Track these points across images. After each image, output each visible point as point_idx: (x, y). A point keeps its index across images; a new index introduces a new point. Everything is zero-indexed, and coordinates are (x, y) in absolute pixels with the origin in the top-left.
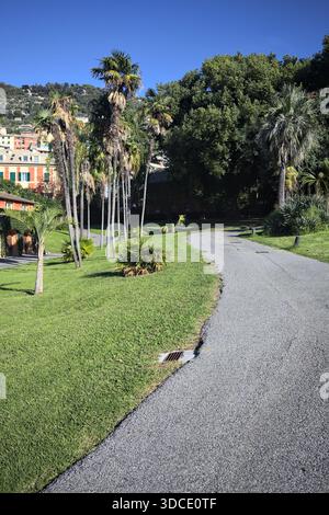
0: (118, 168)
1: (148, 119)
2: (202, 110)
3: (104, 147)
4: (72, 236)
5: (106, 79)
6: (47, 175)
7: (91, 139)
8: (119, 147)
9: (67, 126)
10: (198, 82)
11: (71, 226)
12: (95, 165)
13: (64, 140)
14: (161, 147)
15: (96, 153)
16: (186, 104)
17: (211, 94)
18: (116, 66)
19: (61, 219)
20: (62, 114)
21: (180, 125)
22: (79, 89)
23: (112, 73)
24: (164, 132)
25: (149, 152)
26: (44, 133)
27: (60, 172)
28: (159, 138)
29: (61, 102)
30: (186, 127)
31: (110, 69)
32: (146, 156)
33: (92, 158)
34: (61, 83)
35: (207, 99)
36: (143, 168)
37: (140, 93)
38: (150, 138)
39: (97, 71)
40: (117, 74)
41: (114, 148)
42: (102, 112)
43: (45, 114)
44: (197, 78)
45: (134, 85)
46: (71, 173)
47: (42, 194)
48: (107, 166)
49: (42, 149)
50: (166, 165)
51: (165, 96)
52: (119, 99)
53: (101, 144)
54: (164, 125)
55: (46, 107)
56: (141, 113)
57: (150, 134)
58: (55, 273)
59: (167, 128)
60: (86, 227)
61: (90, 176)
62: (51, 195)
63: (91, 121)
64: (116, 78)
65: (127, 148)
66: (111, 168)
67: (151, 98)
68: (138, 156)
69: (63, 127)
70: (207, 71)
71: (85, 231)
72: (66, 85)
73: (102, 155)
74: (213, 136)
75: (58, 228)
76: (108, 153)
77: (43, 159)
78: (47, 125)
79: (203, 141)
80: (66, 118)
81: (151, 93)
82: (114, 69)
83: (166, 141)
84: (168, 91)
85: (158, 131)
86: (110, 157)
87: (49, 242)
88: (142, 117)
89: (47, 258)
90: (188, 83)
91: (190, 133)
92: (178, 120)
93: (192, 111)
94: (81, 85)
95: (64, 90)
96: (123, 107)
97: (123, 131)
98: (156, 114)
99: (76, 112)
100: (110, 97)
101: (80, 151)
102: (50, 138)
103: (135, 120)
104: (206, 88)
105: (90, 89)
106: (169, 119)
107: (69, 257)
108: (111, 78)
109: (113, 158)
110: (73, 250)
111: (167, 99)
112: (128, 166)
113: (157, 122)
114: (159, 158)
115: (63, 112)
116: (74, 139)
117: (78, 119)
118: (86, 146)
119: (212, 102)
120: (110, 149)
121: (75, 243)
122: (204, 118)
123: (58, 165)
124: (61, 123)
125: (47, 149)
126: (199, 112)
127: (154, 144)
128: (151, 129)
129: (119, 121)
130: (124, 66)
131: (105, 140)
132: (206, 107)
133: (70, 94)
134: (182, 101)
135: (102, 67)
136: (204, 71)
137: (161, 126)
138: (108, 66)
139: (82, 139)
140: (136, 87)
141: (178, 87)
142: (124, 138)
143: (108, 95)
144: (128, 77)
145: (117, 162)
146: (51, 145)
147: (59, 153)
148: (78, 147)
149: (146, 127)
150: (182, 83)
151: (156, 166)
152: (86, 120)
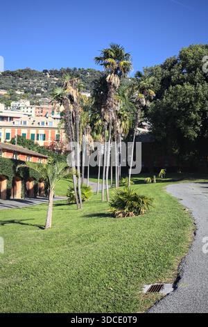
0: (113, 131)
1: (137, 94)
2: (179, 86)
3: (102, 116)
4: (75, 183)
5: (105, 65)
6: (58, 136)
7: (92, 110)
8: (114, 116)
9: (75, 100)
10: (176, 66)
11: (75, 176)
12: (94, 130)
13: (72, 110)
14: (146, 115)
15: (96, 120)
16: (166, 82)
17: (186, 75)
18: (113, 55)
19: (68, 171)
20: (71, 90)
21: (161, 98)
22: (85, 72)
23: (110, 60)
24: (149, 104)
25: (137, 119)
26: (58, 105)
27: (68, 134)
28: (145, 108)
29: (71, 82)
30: (166, 100)
31: (108, 57)
32: (134, 122)
33: (92, 125)
34: (72, 68)
35: (183, 79)
36: (132, 131)
37: (131, 74)
38: (138, 109)
39: (98, 59)
40: (113, 61)
41: (110, 116)
42: (102, 90)
43: (59, 91)
44: (175, 62)
45: (126, 69)
46: (76, 134)
47: (54, 150)
48: (103, 130)
49: (55, 116)
50: (149, 129)
51: (150, 76)
52: (114, 80)
53: (100, 113)
54: (149, 98)
55: (60, 85)
56: (131, 89)
57: (138, 105)
58: (61, 212)
59: (151, 101)
60: (86, 177)
61: (91, 137)
62: (60, 151)
63: (93, 96)
64: (113, 64)
65: (119, 116)
66: (107, 131)
67: (139, 78)
68: (127, 122)
69: (72, 101)
70: (183, 57)
71: (85, 180)
72: (75, 69)
73: (100, 121)
74: (188, 107)
75: (65, 177)
76: (105, 120)
77: (56, 124)
78: (60, 99)
79: (180, 111)
80: (74, 93)
81: (139, 74)
82: (111, 57)
83: (150, 111)
84: (152, 72)
85: (144, 103)
86: (106, 123)
87: (58, 188)
88: (132, 93)
89: (56, 200)
90: (170, 65)
91: (169, 105)
92: (159, 95)
93: (171, 88)
94: (86, 69)
95: (73, 73)
96: (117, 85)
97: (117, 103)
98: (142, 90)
99: (82, 89)
100: (108, 78)
101: (83, 117)
102: (62, 108)
103: (126, 94)
104: (182, 69)
105: (93, 72)
106: (153, 93)
107: (72, 200)
108: (109, 64)
109: (109, 124)
110: (75, 195)
111: (151, 79)
112: (120, 130)
113: (143, 96)
114: (144, 123)
115: (72, 90)
116: (80, 110)
117: (83, 94)
118: (88, 115)
119: (187, 81)
120: (107, 117)
121: (77, 189)
122: (180, 93)
123: (66, 128)
124: (71, 97)
125: (59, 116)
126: (176, 89)
127: (140, 113)
128: (139, 102)
129: (114, 96)
130: (119, 55)
131: (103, 110)
132: (182, 85)
133: (78, 76)
134: (162, 80)
135: (102, 56)
136: (181, 57)
137: (146, 99)
138: (107, 55)
139: (85, 109)
140: (128, 70)
141: (160, 69)
142: (118, 108)
143: (106, 76)
144: (122, 63)
145: (111, 127)
146: (62, 114)
147: (69, 121)
148: (83, 115)
149: (134, 100)
150: (163, 67)
151: (141, 130)
152: (88, 95)
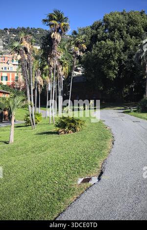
0: (56, 74)
1: (73, 47)
2: (103, 42)
3: (48, 63)
4: (30, 111)
5: (50, 25)
6: (17, 78)
7: (41, 58)
8: (57, 63)
9: (29, 51)
10: (101, 27)
11: (30, 106)
12: (43, 72)
13: (26, 59)
14: (80, 63)
15: (44, 66)
16: (94, 39)
17: (108, 34)
18: (56, 18)
19: (25, 102)
20: (26, 44)
21: (91, 50)
22: (35, 31)
23: (53, 22)
24: (82, 54)
25: (73, 65)
26: (16, 54)
27: (24, 76)
28: (79, 57)
29: (26, 38)
30: (94, 51)
31: (52, 20)
32: (71, 68)
33: (41, 69)
34: (26, 27)
35: (106, 36)
36: (70, 74)
37: (69, 33)
38: (74, 58)
39: (45, 21)
40: (56, 22)
41: (54, 63)
42: (48, 43)
43: (16, 44)
44: (100, 24)
45: (65, 29)
46: (30, 76)
47: (14, 88)
48: (50, 73)
49: (14, 63)
50: (82, 73)
51: (82, 34)
52: (57, 36)
53: (47, 61)
54: (82, 50)
55: (17, 40)
56: (69, 44)
57: (74, 55)
58: (21, 132)
59: (83, 52)
60: (38, 107)
61: (41, 78)
62: (19, 88)
63: (42, 48)
64: (56, 25)
65: (61, 63)
66: (52, 74)
67: (75, 36)
68: (67, 68)
69: (26, 52)
70: (106, 20)
71: (37, 109)
72: (28, 28)
73: (47, 67)
74: (109, 56)
75: (23, 107)
76: (50, 66)
77: (15, 69)
78: (17, 50)
79: (103, 60)
80: (28, 46)
81: (75, 33)
82: (55, 19)
83: (83, 59)
84: (84, 32)
85: (79, 54)
86: (52, 68)
87: (18, 115)
88: (70, 46)
89: (16, 123)
90: (96, 27)
91: (96, 55)
92: (89, 48)
93: (97, 43)
94: (36, 28)
95: (27, 31)
96: (59, 41)
97: (59, 54)
98: (77, 44)
99: (34, 43)
100: (52, 35)
101: (35, 64)
102: (19, 57)
103: (65, 47)
104: (105, 30)
105: (41, 31)
106: (85, 47)
107: (28, 123)
108: (53, 24)
109: (53, 69)
110: (31, 119)
111: (83, 36)
112: (62, 73)
113: (78, 49)
114: (79, 68)
115: (26, 43)
116: (32, 58)
117: (35, 47)
118: (39, 62)
119: (109, 38)
120: (52, 64)
121: (32, 115)
122: (104, 47)
123: (23, 72)
124: (25, 49)
125: (17, 63)
126: (101, 44)
127: (76, 61)
128: (75, 53)
129: (57, 48)
130: (60, 18)
131: (49, 58)
132: (105, 41)
133: (30, 33)
134: (92, 37)
135: (48, 18)
136: (104, 21)
137: (80, 51)
138: (51, 18)
139: (36, 58)
140: (67, 30)
141: (90, 29)
142: (60, 57)
143: (51, 34)
144: (62, 24)
145: (55, 71)
146: (19, 61)
147: (24, 66)
148: (34, 62)
149: (72, 52)
150: (92, 28)
151: (77, 73)
152: (39, 48)
